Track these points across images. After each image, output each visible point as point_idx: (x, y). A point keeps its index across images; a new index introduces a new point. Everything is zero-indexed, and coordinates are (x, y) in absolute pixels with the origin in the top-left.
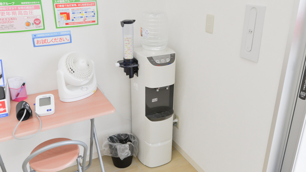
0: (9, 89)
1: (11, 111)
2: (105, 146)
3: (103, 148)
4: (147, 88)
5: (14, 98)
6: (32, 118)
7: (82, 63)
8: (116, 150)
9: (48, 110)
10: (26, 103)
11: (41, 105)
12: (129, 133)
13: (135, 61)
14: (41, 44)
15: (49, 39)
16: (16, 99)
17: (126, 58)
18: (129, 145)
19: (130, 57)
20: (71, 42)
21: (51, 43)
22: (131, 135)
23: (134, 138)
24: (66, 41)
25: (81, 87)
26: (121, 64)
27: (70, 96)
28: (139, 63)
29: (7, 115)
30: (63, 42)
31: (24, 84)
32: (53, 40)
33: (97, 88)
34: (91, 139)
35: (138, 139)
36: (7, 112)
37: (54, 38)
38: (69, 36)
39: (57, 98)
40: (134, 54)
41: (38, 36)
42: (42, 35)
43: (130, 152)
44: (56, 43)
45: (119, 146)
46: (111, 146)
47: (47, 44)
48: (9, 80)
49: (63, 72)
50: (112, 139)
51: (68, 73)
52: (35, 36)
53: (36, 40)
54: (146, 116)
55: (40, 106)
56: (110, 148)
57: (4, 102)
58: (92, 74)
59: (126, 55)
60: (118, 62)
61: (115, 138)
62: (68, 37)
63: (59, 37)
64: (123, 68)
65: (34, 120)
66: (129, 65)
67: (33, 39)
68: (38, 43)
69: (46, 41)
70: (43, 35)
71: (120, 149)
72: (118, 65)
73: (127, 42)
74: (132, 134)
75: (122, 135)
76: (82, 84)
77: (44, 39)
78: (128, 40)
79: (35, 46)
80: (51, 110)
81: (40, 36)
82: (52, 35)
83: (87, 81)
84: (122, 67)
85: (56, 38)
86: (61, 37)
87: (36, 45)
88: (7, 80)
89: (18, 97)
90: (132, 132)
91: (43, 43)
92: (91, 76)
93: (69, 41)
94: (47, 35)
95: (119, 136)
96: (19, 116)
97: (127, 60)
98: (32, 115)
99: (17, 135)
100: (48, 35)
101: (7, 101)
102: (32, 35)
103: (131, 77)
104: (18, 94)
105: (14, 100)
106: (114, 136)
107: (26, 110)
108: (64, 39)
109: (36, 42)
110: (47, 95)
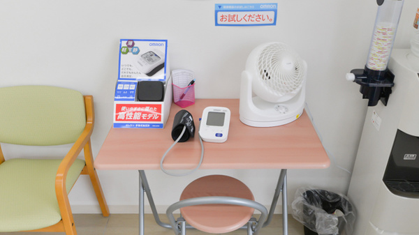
0: (173, 85)
1: (167, 121)
2: (297, 205)
3: (294, 207)
4: (399, 132)
5: (177, 100)
6: (193, 140)
7: (286, 65)
8: (314, 219)
9: (217, 135)
10: (190, 114)
11: (209, 123)
12: (341, 195)
13: (388, 76)
14: (227, 23)
15: (241, 15)
16: (179, 101)
17: (370, 67)
18: (339, 218)
19: (379, 66)
20: (274, 24)
21: (243, 22)
22: (346, 201)
23: (350, 208)
24: (267, 21)
25: (276, 106)
26: (356, 76)
27: (256, 116)
28: (395, 81)
29: (161, 126)
30: (262, 22)
31: (192, 83)
32: (247, 18)
33: (304, 110)
34: (277, 191)
35: (356, 212)
36: (162, 122)
37: (248, 13)
38: (273, 13)
39: (236, 115)
40: (390, 61)
41: (225, 7)
42: (230, 7)
43: (337, 230)
44: (250, 23)
45: (321, 214)
46: (306, 209)
47: (237, 23)
48: (173, 73)
49: (252, 75)
50: (310, 196)
51: (259, 78)
52: (220, 7)
53: (220, 14)
54: (385, 180)
55: (207, 124)
56: (304, 212)
57: (160, 105)
58: (301, 86)
59: (372, 61)
60: (351, 72)
61: (316, 195)
62: (271, 14)
63: (257, 13)
64: (359, 86)
65: (194, 145)
66: (374, 82)
67: (216, 12)
68: (222, 20)
69: (235, 18)
70: (232, 8)
71: (321, 219)
72: (352, 77)
73: (381, 36)
74: (348, 199)
75: (329, 193)
76: (279, 101)
77: (232, 13)
78: (384, 34)
79: (217, 24)
80: (221, 135)
81: (227, 7)
82: (246, 8)
83: (289, 98)
84: (358, 82)
85: (252, 13)
86: (260, 13)
87: (219, 22)
88: (171, 73)
89: (183, 100)
90: (346, 194)
91: (229, 21)
92: (298, 89)
93: (272, 22)
94: (238, 8)
95: (323, 192)
96: (175, 134)
97: (372, 71)
98: (193, 136)
99: (166, 165)
100: (241, 8)
101: (165, 104)
102: (216, 5)
103: (372, 103)
104: (183, 96)
105: (176, 104)
106: (315, 191)
107: (185, 128)
108: (265, 17)
109: (219, 18)
110: (221, 109)
